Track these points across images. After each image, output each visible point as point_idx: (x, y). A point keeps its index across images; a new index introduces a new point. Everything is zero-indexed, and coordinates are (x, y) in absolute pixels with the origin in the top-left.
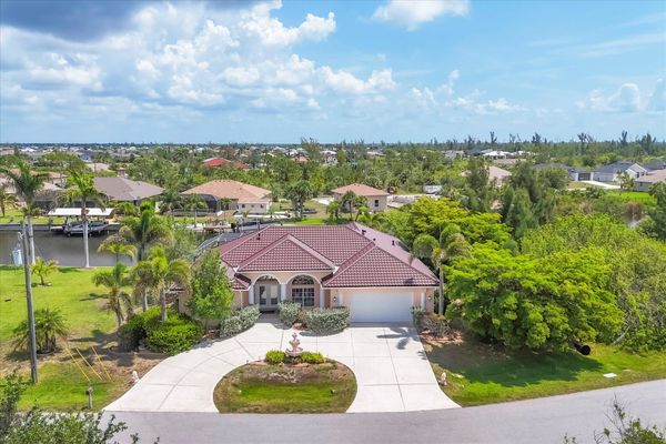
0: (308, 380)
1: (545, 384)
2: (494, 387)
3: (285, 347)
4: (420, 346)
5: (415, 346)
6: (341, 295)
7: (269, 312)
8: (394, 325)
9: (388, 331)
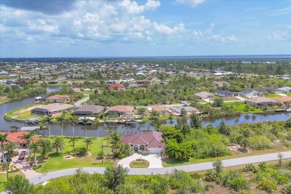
0: (143, 163)
1: (178, 164)
2: (170, 164)
3: (139, 158)
4: (161, 158)
5: (160, 158)
6: (148, 149)
7: (136, 151)
8: (157, 154)
9: (156, 155)
